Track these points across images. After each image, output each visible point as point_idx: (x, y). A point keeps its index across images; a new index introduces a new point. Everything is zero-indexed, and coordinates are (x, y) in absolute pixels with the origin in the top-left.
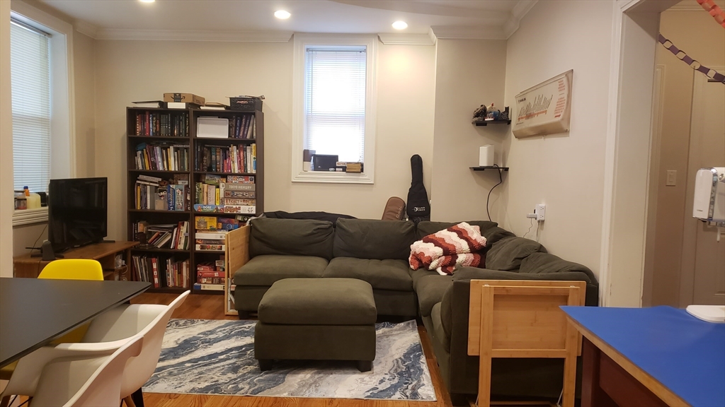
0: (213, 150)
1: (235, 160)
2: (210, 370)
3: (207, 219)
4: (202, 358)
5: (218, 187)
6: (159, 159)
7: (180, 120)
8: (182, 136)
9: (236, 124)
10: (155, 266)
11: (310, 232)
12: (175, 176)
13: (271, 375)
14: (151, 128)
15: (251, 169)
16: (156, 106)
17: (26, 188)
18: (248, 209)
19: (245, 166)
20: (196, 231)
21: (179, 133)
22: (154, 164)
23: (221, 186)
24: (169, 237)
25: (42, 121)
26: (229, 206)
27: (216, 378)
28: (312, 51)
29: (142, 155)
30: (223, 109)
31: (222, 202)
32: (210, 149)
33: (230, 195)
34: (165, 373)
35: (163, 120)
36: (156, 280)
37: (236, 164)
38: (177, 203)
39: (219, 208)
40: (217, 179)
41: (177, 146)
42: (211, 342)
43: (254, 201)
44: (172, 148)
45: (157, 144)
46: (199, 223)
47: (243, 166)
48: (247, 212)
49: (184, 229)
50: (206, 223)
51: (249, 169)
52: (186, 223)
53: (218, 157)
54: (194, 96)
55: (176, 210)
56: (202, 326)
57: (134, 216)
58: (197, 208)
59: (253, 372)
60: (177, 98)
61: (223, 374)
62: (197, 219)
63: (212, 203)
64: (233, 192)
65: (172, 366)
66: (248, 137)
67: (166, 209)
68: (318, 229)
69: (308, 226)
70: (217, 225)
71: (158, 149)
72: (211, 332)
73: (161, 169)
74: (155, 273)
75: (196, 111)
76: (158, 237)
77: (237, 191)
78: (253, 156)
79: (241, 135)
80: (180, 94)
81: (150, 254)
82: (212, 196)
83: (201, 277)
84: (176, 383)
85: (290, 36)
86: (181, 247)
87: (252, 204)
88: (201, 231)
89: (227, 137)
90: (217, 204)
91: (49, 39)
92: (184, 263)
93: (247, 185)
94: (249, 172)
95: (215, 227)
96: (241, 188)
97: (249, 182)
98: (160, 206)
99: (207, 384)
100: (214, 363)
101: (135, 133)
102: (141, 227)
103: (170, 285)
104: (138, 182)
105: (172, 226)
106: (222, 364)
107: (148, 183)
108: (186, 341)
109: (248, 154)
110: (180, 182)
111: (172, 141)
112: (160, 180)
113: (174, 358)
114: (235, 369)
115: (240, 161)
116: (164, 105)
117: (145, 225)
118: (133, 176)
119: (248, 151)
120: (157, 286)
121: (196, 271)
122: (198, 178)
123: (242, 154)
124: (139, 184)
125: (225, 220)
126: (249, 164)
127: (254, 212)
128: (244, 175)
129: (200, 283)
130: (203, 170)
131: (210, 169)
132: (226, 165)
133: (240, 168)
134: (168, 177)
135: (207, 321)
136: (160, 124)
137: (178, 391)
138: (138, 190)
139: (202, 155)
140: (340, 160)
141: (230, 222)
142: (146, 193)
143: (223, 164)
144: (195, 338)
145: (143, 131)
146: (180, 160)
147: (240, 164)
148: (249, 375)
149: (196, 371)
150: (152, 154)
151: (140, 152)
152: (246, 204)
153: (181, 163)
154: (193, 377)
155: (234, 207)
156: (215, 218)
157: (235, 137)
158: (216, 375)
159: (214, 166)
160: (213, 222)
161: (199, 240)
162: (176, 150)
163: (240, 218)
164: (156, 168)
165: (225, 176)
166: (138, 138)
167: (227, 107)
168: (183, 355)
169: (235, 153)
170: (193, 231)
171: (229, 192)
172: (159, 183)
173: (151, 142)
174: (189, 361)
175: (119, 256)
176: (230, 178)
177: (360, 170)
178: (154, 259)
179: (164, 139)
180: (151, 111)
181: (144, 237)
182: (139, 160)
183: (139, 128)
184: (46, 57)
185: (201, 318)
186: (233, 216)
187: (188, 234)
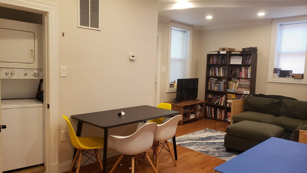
0: (236, 69)
1: (244, 72)
2: (210, 147)
3: (231, 95)
4: (210, 143)
5: (236, 83)
6: (217, 72)
7: (225, 58)
8: (225, 64)
9: (245, 58)
10: (213, 110)
11: (268, 104)
12: (222, 78)
13: (229, 153)
14: (215, 61)
15: (249, 76)
16: (217, 53)
17: (175, 81)
18: (247, 92)
19: (247, 75)
20: (228, 99)
21: (224, 62)
22: (215, 74)
23: (237, 83)
24: (219, 101)
25: (181, 60)
26: (240, 90)
27: (210, 149)
28: (283, 25)
29: (212, 71)
30: (240, 53)
31: (237, 89)
32: (235, 68)
33: (240, 86)
34: (196, 144)
35: (219, 58)
36: (213, 115)
37: (244, 74)
38: (221, 88)
39: (236, 91)
40: (236, 80)
41: (224, 67)
42: (217, 139)
43: (249, 89)
44: (222, 68)
45: (217, 67)
46: (229, 96)
47: (246, 75)
48: (246, 93)
49: (224, 98)
50: (231, 96)
51: (248, 76)
52: (224, 96)
53: (238, 71)
54: (229, 49)
55: (221, 91)
56: (219, 133)
57: (208, 92)
58: (228, 90)
59: (223, 151)
60: (223, 50)
61: (213, 149)
62: (228, 95)
63: (233, 89)
64: (241, 85)
65: (199, 143)
66: (249, 63)
67: (218, 90)
68: (272, 103)
69: (268, 101)
70: (235, 97)
71: (217, 68)
72: (220, 136)
73: (218, 75)
74: (213, 113)
75: (230, 54)
76: (215, 100)
77: (242, 85)
78: (250, 71)
79: (247, 62)
80: (224, 48)
81: (212, 106)
82: (234, 86)
83: (228, 117)
84: (196, 147)
85: (271, 21)
86: (222, 104)
87: (248, 90)
88: (229, 99)
89: (241, 63)
90: (236, 89)
91: (186, 33)
92: (223, 111)
93: (247, 82)
94: (248, 77)
95: (234, 98)
96: (244, 83)
97: (248, 81)
98: (216, 89)
99: (205, 150)
100: (213, 145)
101: (210, 63)
102: (210, 96)
103: (218, 118)
104: (210, 80)
105: (220, 96)
106: (215, 146)
107: (213, 81)
108: (210, 137)
109: (249, 70)
110: (223, 81)
111: (222, 66)
112: (217, 79)
113: (202, 141)
114: (218, 149)
115: (245, 73)
116: (219, 52)
117: (211, 95)
118: (208, 78)
119: (249, 69)
120: (213, 118)
121: (227, 114)
122: (230, 79)
123: (246, 70)
124: (210, 81)
125: (238, 96)
126: (249, 74)
127: (249, 94)
128: (246, 78)
129: (228, 119)
130: (232, 76)
131: (234, 76)
132: (240, 74)
133: (245, 76)
134: (220, 79)
135: (222, 132)
136: (218, 59)
137: (195, 150)
138: (210, 83)
139: (232, 70)
140: (293, 73)
141: (240, 97)
142: (212, 84)
143: (239, 74)
144: (214, 137)
145: (213, 62)
146: (224, 72)
147: (245, 74)
148: (222, 151)
149: (205, 146)
150: (215, 70)
151: (211, 69)
152: (246, 90)
153: (224, 74)
154: (203, 147)
155: (241, 91)
156: (235, 95)
157: (244, 63)
158: (211, 149)
159: (236, 75)
160: (233, 96)
161: (228, 102)
162: (223, 68)
163: (244, 96)
164: (216, 75)
165: (239, 79)
166: (211, 64)
167: (241, 52)
168: (205, 140)
169: (244, 70)
170: (226, 99)
171: (240, 85)
172: (217, 80)
173: (214, 66)
174: (206, 143)
175: (200, 105)
176: (241, 80)
177: (301, 78)
178: (213, 108)
179: (219, 65)
180: (215, 55)
181: (210, 100)
182: (211, 72)
183: (211, 61)
184: (184, 39)
185: (221, 131)
186: (241, 95)
187: (224, 100)
